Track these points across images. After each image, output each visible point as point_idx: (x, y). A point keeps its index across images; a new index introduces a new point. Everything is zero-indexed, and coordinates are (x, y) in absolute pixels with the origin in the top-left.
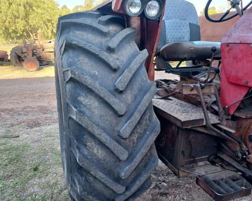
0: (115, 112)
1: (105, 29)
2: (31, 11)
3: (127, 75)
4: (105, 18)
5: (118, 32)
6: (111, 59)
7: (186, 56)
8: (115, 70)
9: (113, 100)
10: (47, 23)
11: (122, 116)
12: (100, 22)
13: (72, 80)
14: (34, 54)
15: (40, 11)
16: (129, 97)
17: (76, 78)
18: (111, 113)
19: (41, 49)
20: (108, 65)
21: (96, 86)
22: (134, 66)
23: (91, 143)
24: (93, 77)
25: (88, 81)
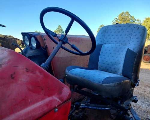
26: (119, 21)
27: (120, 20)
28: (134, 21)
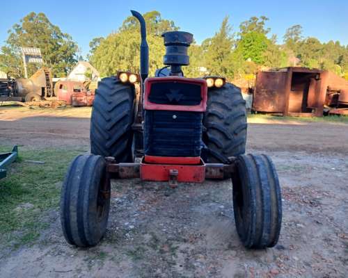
0: (105, 119)
8: (109, 103)
26: (25, 32)
27: (27, 31)
28: (58, 37)
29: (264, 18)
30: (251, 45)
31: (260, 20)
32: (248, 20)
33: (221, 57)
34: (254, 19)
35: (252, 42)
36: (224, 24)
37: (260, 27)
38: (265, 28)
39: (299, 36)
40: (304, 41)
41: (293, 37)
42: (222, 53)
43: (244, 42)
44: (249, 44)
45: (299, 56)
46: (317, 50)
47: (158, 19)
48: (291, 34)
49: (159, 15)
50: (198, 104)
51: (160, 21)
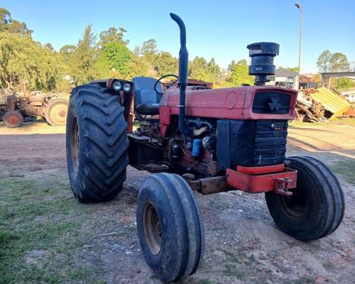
0: (106, 133)
1: (102, 95)
2: (10, 55)
3: (112, 118)
4: (103, 89)
5: (109, 98)
6: (105, 110)
7: (148, 111)
8: (107, 115)
9: (106, 128)
10: (31, 70)
11: (110, 136)
12: (100, 92)
13: (86, 119)
14: (16, 108)
15: (22, 55)
16: (113, 127)
17: (89, 117)
18: (104, 133)
19: (27, 102)
20: (104, 113)
21: (98, 121)
22: (117, 114)
23: (94, 148)
24: (97, 118)
25: (94, 119)
29: (122, 30)
30: (114, 55)
31: (119, 32)
32: (108, 30)
33: (86, 66)
34: (114, 29)
35: (114, 53)
36: (88, 32)
37: (120, 39)
38: (124, 39)
39: (155, 50)
40: (159, 54)
41: (150, 50)
42: (88, 62)
43: (107, 51)
44: (112, 54)
45: (156, 69)
46: (171, 64)
47: (7, 18)
48: (148, 47)
49: (9, 14)
50: (288, 112)
51: (11, 22)
